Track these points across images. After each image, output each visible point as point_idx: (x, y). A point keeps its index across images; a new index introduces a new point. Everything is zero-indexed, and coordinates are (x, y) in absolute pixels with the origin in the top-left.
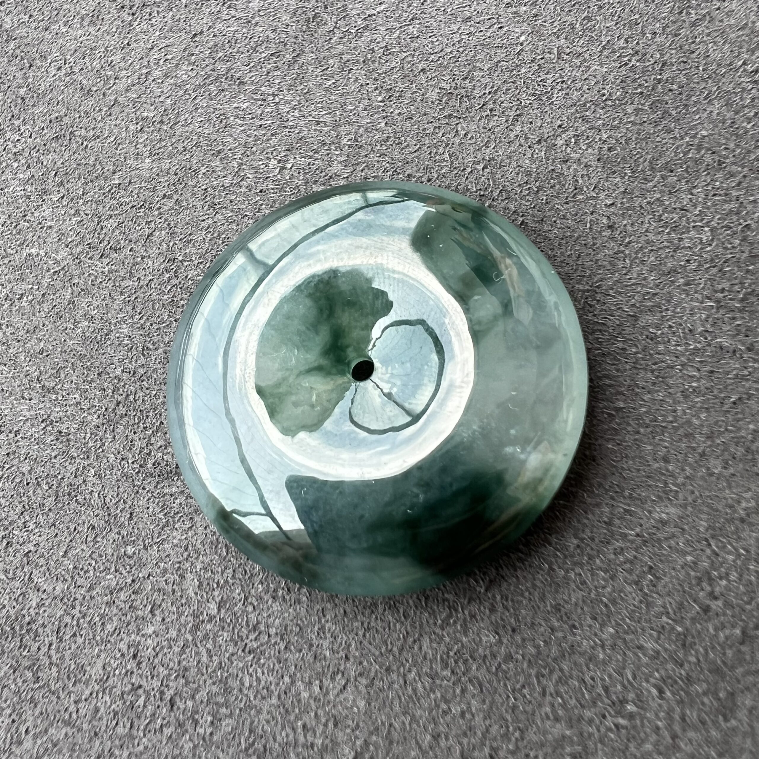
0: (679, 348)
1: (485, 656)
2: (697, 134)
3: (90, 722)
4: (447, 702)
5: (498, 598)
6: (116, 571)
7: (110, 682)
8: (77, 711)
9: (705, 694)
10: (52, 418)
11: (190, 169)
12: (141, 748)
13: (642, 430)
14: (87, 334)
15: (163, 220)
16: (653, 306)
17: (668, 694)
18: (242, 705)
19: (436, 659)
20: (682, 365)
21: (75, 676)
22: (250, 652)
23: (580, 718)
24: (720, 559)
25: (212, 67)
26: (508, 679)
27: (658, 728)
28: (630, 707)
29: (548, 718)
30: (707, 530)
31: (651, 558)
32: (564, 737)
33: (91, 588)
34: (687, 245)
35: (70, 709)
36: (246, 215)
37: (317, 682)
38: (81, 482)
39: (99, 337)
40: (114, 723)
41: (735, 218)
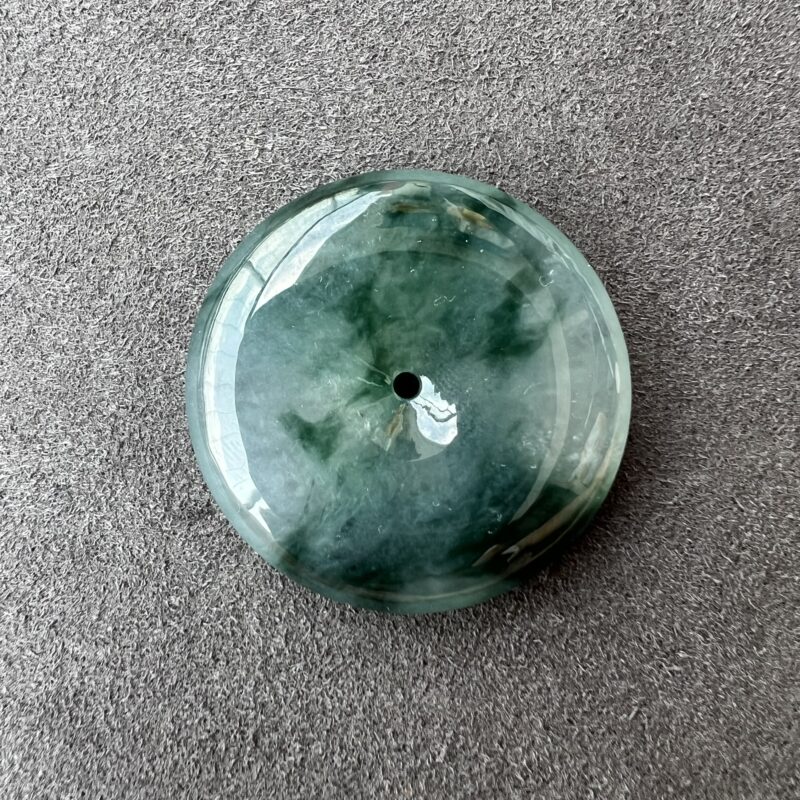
0: (696, 322)
1: (554, 636)
2: (698, 96)
3: (171, 775)
4: (523, 683)
5: (560, 582)
6: (164, 624)
7: (184, 734)
8: (153, 769)
9: (740, 631)
10: (42, 470)
11: (147, 155)
12: (232, 788)
13: (670, 405)
14: (63, 368)
15: (126, 222)
16: (671, 283)
17: (711, 637)
18: (328, 727)
19: (510, 648)
20: (701, 339)
21: (142, 736)
22: (327, 677)
23: (641, 671)
24: (745, 514)
25: (147, 19)
26: (577, 652)
27: (705, 666)
28: (682, 655)
29: (615, 678)
30: (732, 490)
31: (687, 522)
32: (629, 690)
33: (139, 646)
34: (697, 217)
35: (145, 769)
36: (229, 210)
37: (399, 690)
38: (98, 537)
39: (78, 370)
40: (197, 771)
41: (738, 186)
